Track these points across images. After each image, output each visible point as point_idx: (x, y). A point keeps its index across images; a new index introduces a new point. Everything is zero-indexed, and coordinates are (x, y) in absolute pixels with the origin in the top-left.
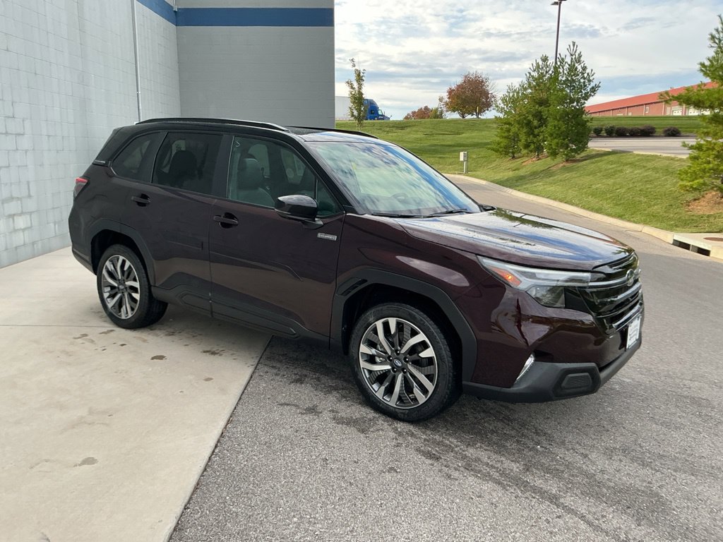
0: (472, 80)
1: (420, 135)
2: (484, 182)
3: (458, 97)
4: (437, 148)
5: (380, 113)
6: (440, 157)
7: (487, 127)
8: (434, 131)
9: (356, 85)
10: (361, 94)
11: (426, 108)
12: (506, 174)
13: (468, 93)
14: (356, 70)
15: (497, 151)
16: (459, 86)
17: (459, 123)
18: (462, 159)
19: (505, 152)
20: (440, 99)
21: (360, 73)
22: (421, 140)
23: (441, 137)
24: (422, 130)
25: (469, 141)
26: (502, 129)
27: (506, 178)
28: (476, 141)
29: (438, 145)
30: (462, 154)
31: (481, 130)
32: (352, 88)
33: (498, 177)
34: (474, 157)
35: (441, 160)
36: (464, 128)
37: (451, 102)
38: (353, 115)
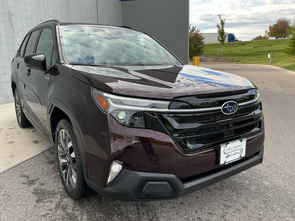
0: (282, 22)
1: (252, 47)
2: (278, 68)
3: (274, 30)
4: (259, 53)
5: (236, 39)
6: (260, 57)
7: (285, 42)
8: (259, 46)
9: (221, 27)
10: (223, 30)
11: (260, 36)
12: (290, 64)
13: (280, 28)
14: (221, 20)
15: (287, 53)
16: (275, 25)
17: (272, 41)
18: (269, 57)
19: (292, 53)
20: (265, 32)
21: (223, 21)
22: (251, 49)
23: (261, 48)
24: (253, 45)
25: (276, 49)
26: (290, 42)
27: (290, 65)
28: (279, 49)
29: (259, 52)
30: (269, 55)
31: (282, 44)
32: (219, 28)
33: (286, 65)
34: (277, 56)
35: (260, 59)
36: (274, 44)
37: (270, 32)
38: (219, 40)
